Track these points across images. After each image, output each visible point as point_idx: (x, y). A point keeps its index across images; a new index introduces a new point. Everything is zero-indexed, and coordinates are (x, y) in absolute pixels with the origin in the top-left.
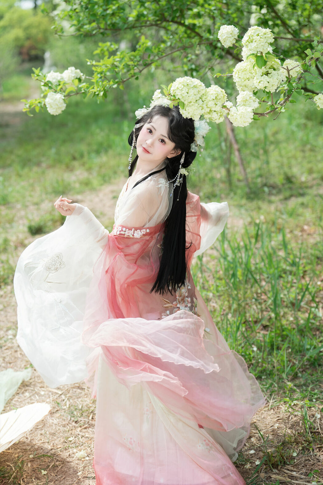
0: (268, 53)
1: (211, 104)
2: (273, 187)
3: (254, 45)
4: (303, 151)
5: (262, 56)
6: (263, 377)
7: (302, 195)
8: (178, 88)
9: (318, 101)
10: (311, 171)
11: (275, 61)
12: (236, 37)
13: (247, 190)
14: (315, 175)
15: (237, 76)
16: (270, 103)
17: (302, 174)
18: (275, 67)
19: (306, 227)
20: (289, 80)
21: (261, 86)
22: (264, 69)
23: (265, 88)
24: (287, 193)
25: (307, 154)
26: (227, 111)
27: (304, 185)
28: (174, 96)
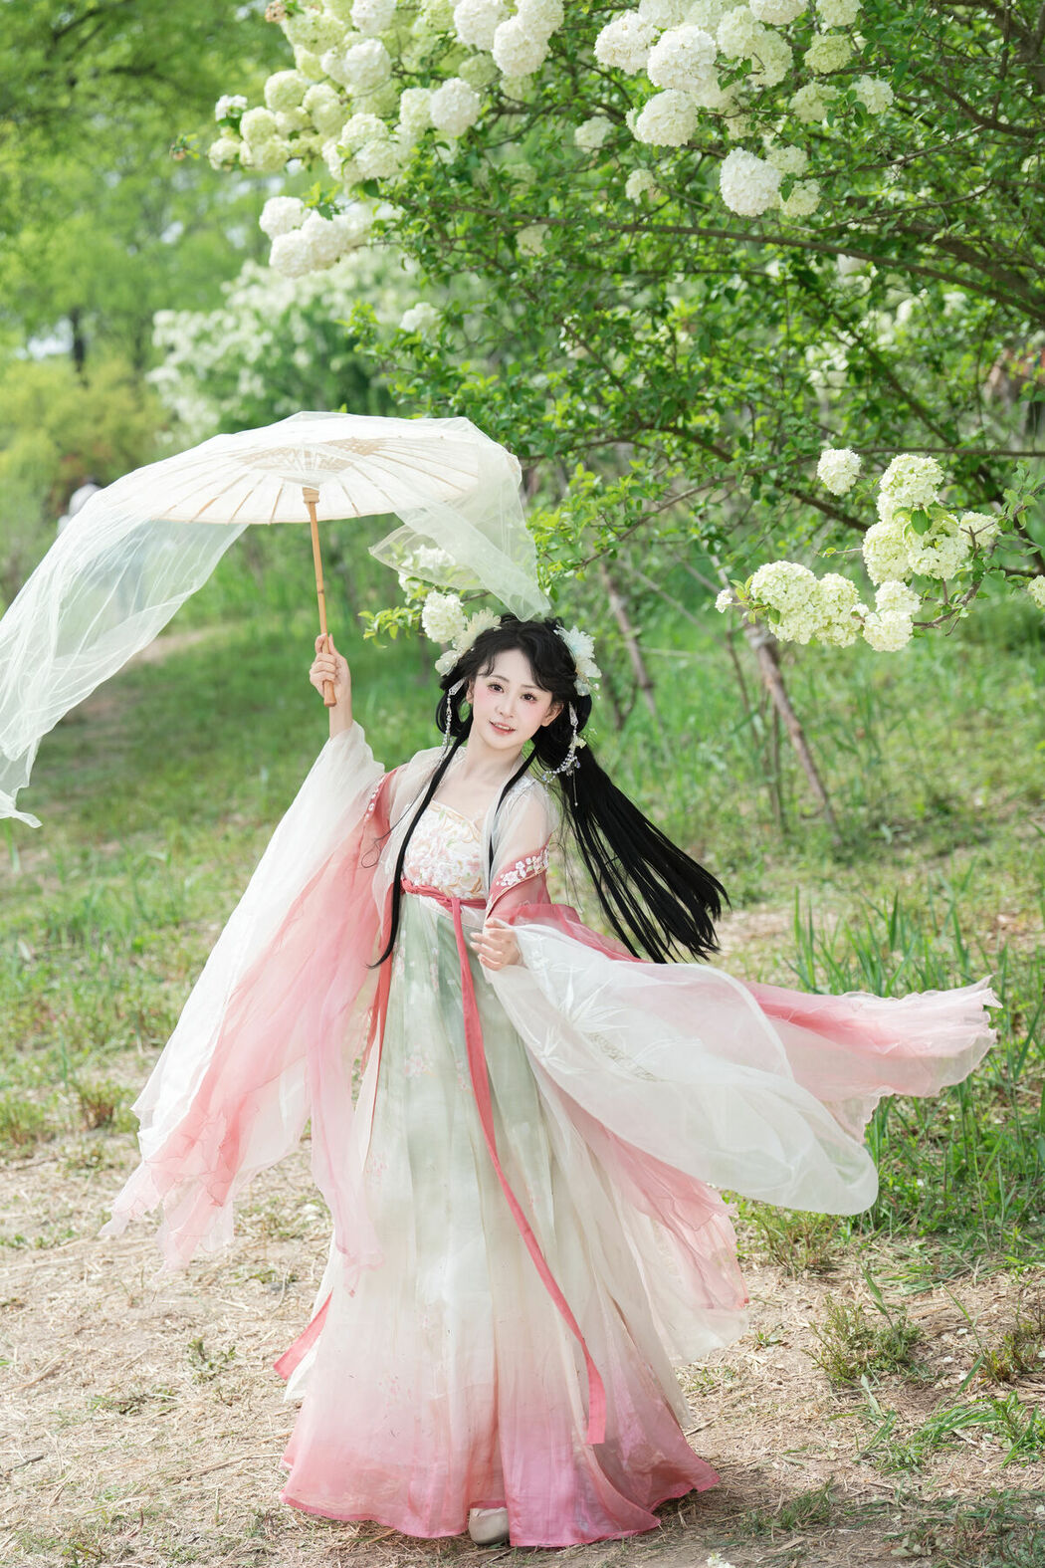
0: (935, 504)
1: (831, 610)
2: (901, 826)
3: (905, 491)
4: (969, 728)
5: (922, 511)
6: (950, 1231)
7: (984, 841)
8: (765, 584)
9: (1037, 590)
10: (996, 781)
11: (948, 520)
12: (857, 473)
13: (835, 839)
14: (1009, 790)
15: (871, 551)
16: (941, 601)
17: (974, 789)
18: (948, 529)
19: (1003, 919)
20: (975, 551)
21: (922, 570)
22: (928, 537)
23: (932, 571)
24: (944, 839)
25: (982, 735)
26: (860, 622)
27: (986, 816)
28: (759, 599)
